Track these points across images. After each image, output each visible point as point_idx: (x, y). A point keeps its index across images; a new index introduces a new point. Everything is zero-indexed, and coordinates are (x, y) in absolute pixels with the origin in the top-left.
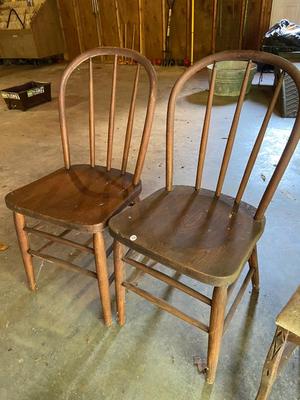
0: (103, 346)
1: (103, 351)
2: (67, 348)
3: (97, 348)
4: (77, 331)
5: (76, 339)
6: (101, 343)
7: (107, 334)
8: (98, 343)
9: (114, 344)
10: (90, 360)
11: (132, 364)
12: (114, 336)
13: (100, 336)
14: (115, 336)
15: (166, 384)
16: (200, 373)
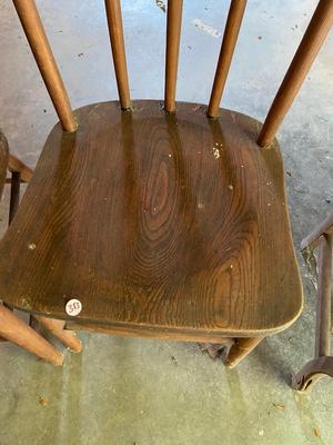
0: (70, 398)
1: (75, 404)
2: (17, 430)
3: (63, 405)
4: (16, 397)
5: (22, 409)
6: (65, 395)
7: (66, 377)
8: (59, 397)
9: (84, 386)
10: (63, 428)
11: (125, 398)
12: (77, 373)
13: (56, 386)
14: (79, 373)
15: (182, 399)
16: (214, 359)
